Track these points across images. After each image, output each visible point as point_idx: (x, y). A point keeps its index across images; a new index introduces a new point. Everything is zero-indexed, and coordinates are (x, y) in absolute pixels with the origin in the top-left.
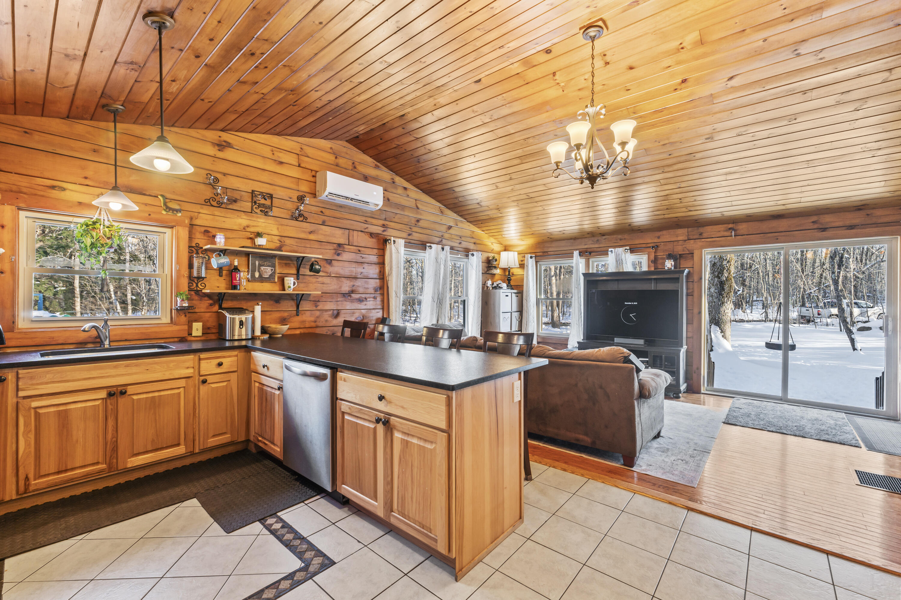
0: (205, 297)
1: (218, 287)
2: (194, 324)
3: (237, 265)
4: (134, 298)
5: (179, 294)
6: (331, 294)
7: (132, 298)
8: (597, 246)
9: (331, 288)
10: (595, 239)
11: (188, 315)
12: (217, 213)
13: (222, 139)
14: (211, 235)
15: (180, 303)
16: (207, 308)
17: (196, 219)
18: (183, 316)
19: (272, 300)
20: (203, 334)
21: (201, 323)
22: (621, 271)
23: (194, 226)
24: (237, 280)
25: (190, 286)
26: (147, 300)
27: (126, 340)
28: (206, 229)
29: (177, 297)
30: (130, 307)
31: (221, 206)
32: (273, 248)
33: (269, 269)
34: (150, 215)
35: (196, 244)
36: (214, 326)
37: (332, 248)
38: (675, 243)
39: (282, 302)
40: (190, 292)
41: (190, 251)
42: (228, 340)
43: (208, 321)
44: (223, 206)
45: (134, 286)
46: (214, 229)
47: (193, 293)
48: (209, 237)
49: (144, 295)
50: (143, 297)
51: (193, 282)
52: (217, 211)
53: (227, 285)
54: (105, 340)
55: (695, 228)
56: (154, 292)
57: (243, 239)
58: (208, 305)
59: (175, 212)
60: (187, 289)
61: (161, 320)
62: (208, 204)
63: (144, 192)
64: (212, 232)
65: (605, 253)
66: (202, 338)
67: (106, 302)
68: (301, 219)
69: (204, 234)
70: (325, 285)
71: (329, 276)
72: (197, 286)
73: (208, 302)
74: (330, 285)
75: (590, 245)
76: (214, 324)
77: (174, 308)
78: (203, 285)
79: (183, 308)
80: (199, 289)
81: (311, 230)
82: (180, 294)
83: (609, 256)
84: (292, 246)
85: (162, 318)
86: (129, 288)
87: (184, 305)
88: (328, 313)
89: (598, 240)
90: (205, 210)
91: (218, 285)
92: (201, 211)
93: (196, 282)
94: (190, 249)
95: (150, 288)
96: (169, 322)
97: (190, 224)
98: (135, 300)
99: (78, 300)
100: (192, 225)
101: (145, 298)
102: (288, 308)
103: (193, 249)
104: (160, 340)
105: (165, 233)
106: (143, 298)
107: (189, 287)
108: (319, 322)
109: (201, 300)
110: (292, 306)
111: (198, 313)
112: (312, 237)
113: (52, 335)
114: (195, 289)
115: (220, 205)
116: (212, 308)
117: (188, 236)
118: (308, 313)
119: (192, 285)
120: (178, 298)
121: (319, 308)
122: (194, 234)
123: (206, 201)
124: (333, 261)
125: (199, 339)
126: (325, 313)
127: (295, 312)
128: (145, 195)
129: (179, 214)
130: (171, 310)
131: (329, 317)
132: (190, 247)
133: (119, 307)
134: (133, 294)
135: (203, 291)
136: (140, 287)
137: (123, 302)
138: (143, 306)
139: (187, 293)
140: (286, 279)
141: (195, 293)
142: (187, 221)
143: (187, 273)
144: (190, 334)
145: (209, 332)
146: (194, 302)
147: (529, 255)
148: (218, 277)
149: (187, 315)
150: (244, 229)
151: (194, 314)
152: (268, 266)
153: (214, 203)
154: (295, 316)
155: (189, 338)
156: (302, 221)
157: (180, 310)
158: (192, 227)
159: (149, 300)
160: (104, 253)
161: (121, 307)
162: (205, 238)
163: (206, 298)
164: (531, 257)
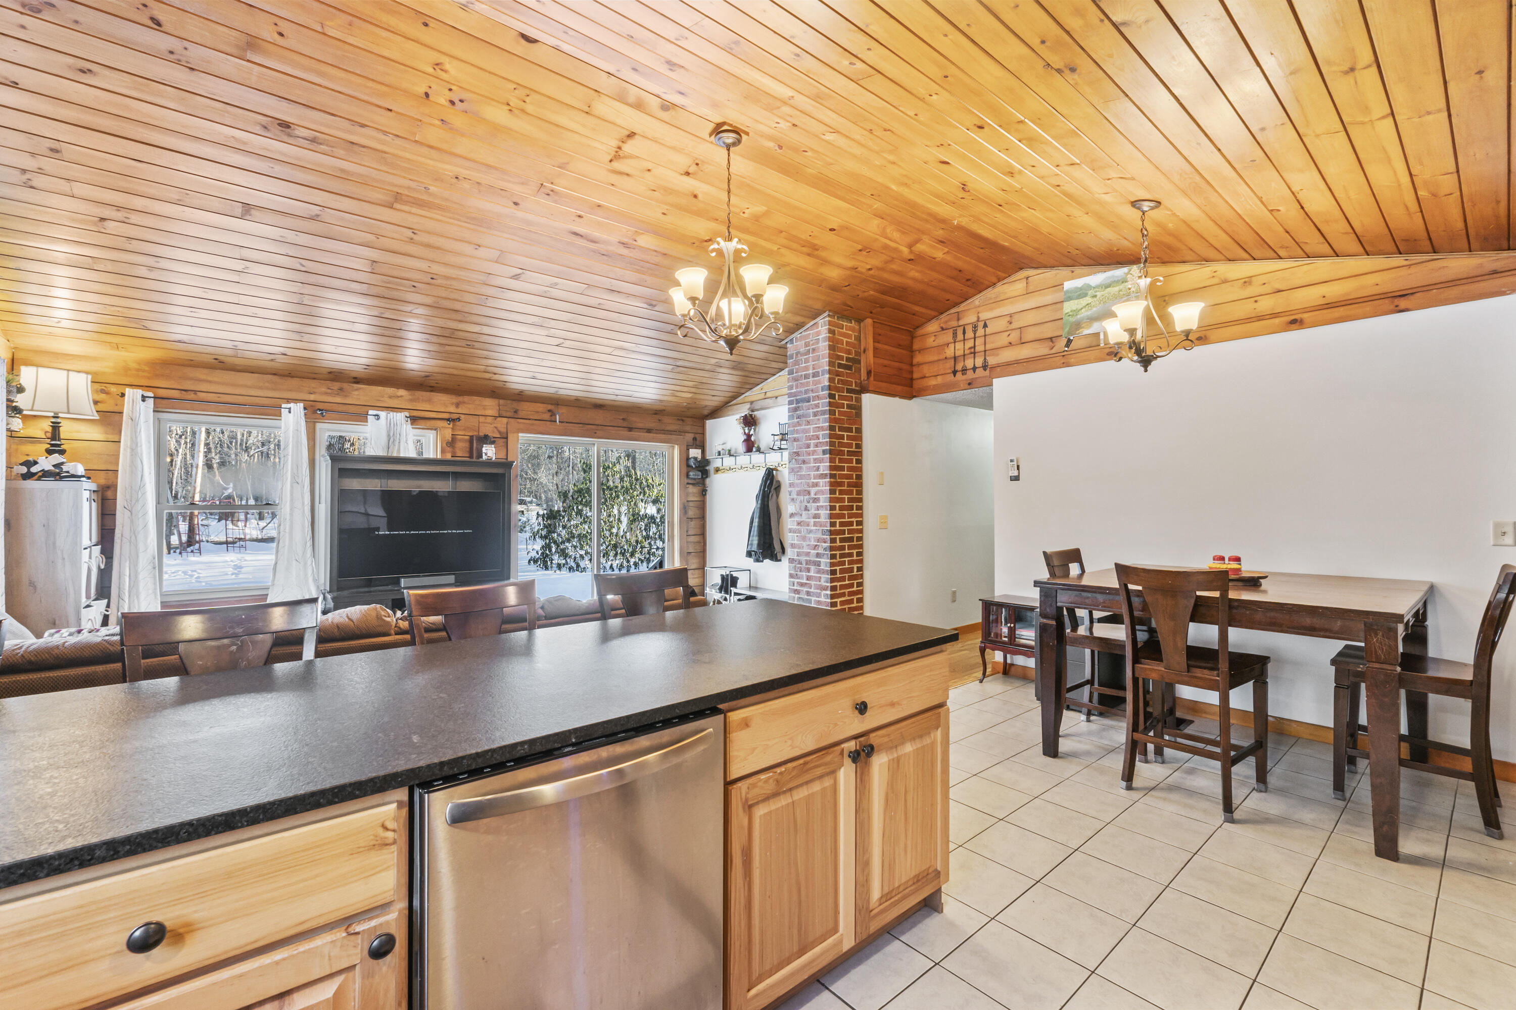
8: (338, 399)
10: (336, 386)
22: (395, 455)
38: (482, 419)
55: (509, 402)
65: (362, 418)
75: (321, 394)
83: (369, 423)
89: (341, 389)
147: (139, 392)
164: (144, 398)
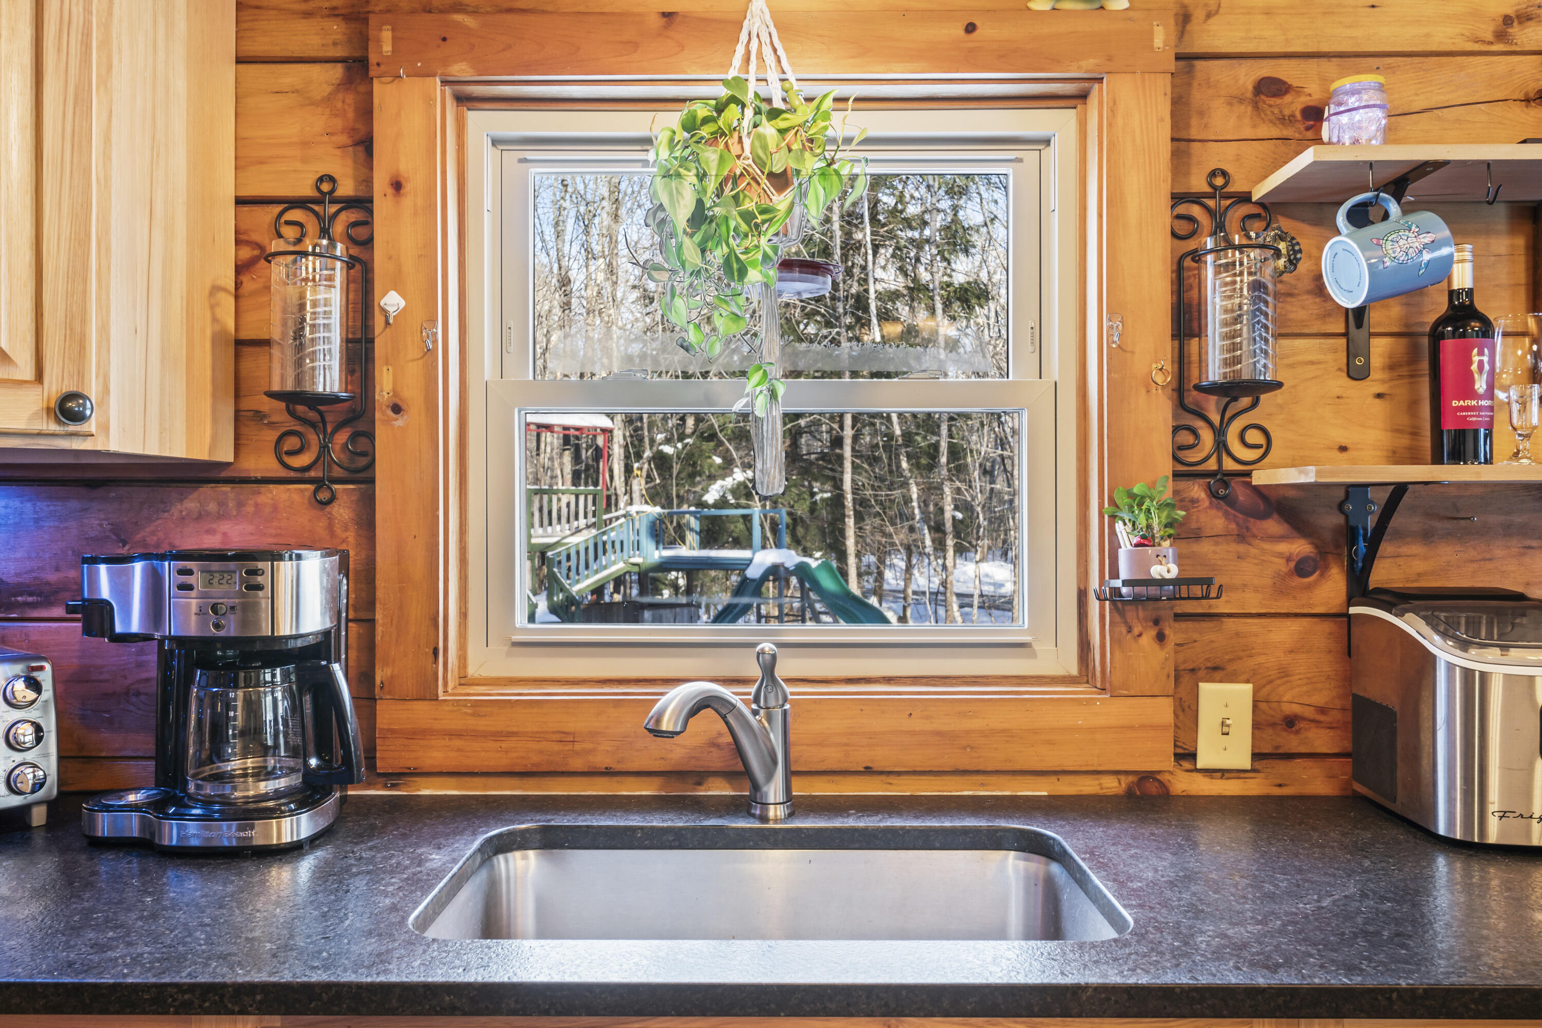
0: (1263, 516)
1: (1343, 449)
2: (1205, 688)
3: (1468, 284)
4: (959, 516)
5: (1122, 500)
7: (954, 517)
11: (1174, 634)
14: (1294, 104)
15: (1138, 562)
16: (1280, 589)
17: (1209, 16)
18: (1148, 639)
20: (1257, 756)
21: (1249, 687)
23: (1200, 65)
24: (1473, 395)
25: (1181, 448)
26: (986, 523)
27: (868, 771)
28: (1266, 69)
29: (1113, 518)
30: (950, 542)
34: (970, 28)
35: (1213, 174)
36: (1322, 710)
40: (1183, 484)
41: (1183, 227)
42: (1450, 845)
43: (1284, 673)
45: (958, 484)
46: (1313, 63)
47: (1197, 490)
48: (1285, 120)
49: (979, 509)
50: (978, 514)
51: (1199, 424)
53: (1397, 431)
54: (770, 776)
56: (1001, 502)
57: (1498, 109)
58: (1281, 566)
60: (1166, 466)
61: (1034, 655)
64: (1299, 91)
66: (1254, 787)
67: (902, 527)
69: (1256, 105)
72: (1221, 446)
73: (1284, 547)
76: (1320, 699)
77: (1094, 583)
78: (1254, 437)
79: (1153, 591)
80: (1229, 465)
82: (1132, 496)
85: (1036, 646)
86: (947, 490)
87: (1157, 571)
91: (1340, 436)
93: (1216, 418)
94: (1182, 209)
95: (992, 490)
96: (1074, 671)
97: (1179, 57)
98: (961, 521)
99: (850, 522)
100: (1186, 58)
101: (981, 516)
103: (1196, 211)
104: (1030, 779)
105: (1047, 142)
106: (978, 517)
107: (1175, 458)
109: (1242, 537)
111: (1230, 623)
113: (573, 724)
114: (1212, 465)
116: (1309, 587)
117: (1166, 132)
119: (1190, 439)
120: (1119, 526)
122: (1201, 114)
125: (1231, 788)
130: (1082, 595)
132: (1178, 198)
133: (928, 542)
134: (956, 508)
135: (1260, 478)
136: (970, 487)
137: (938, 528)
138: (978, 538)
139: (1165, 491)
141: (1213, 495)
142: (1161, 37)
143: (1168, 367)
144: (1182, 752)
145: (1293, 744)
146: (1205, 548)
148: (1341, 383)
149: (1167, 632)
150: (1501, 36)
151: (1206, 625)
155: (1184, 783)
157: (1137, 600)
158: (1190, 71)
159: (990, 522)
160: (753, 264)
161: (933, 541)
162: (1265, 130)
163: (1273, 526)
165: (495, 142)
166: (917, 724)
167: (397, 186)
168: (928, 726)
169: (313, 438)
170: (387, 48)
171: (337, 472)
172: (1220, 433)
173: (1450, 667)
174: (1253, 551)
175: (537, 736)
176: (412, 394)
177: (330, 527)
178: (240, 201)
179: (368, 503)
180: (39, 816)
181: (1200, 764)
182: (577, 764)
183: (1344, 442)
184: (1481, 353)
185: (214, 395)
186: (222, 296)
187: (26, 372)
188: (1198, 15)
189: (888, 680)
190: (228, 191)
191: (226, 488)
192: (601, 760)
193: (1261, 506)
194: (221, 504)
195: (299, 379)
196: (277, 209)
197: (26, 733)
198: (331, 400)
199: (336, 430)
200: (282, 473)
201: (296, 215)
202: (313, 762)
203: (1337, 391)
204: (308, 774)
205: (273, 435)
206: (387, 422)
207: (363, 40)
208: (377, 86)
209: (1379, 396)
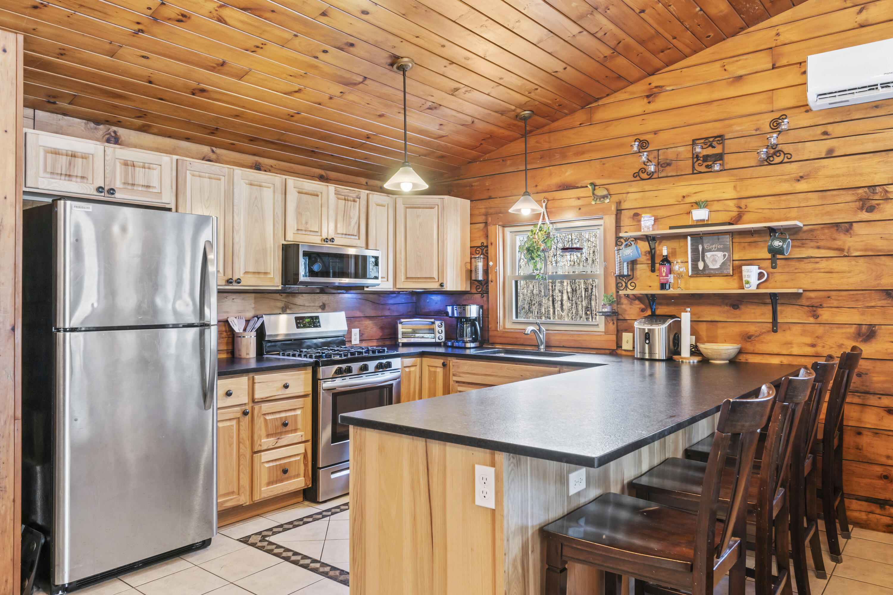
0: (635, 300)
1: (650, 286)
2: (623, 333)
3: (666, 254)
6: (852, 292)
9: (851, 280)
12: (647, 188)
13: (653, 85)
14: (638, 218)
15: (602, 308)
16: (638, 315)
17: (624, 201)
18: (611, 324)
19: (726, 305)
20: (633, 347)
21: (632, 333)
23: (623, 211)
28: (633, 211)
31: (653, 177)
32: (727, 220)
33: (720, 254)
34: (580, 209)
35: (625, 233)
37: (854, 198)
39: (742, 307)
40: (619, 294)
44: (655, 175)
51: (622, 282)
52: (647, 185)
58: (638, 309)
59: (602, 199)
60: (614, 290)
61: (599, 327)
62: (638, 178)
63: (576, 186)
64: (638, 215)
66: (633, 353)
68: (777, 160)
69: (633, 219)
70: (835, 275)
71: (846, 256)
72: (627, 286)
73: (639, 306)
74: (849, 274)
78: (633, 284)
80: (628, 290)
81: (801, 174)
84: (760, 211)
88: (844, 330)
90: (635, 187)
91: (650, 284)
92: (630, 190)
93: (626, 280)
96: (604, 330)
97: (617, 210)
100: (619, 211)
102: (756, 319)
108: (823, 347)
109: (631, 304)
110: (763, 314)
111: (628, 321)
112: (802, 186)
115: (651, 176)
117: (614, 226)
118: (797, 329)
119: (621, 285)
121: (820, 320)
122: (621, 221)
123: (635, 175)
124: (854, 224)
125: (629, 353)
126: (835, 330)
127: (770, 325)
128: (578, 188)
129: (607, 201)
131: (848, 338)
132: (617, 238)
135: (634, 293)
140: (744, 268)
142: (613, 208)
144: (619, 346)
148: (650, 273)
149: (615, 322)
150: (683, 200)
152: (719, 250)
153: (644, 176)
154: (768, 332)
155: (619, 352)
156: (781, 163)
158: (620, 213)
162: (635, 223)
163: (637, 302)
165: (511, 232)
166: (571, 338)
167: (492, 244)
168: (573, 338)
169: (481, 286)
170: (490, 221)
171: (485, 292)
172: (626, 283)
173: (637, 328)
174: (633, 307)
175: (512, 338)
176: (494, 279)
177: (483, 301)
178: (471, 247)
179: (488, 297)
180: (442, 344)
181: (623, 348)
182: (518, 343)
183: (650, 285)
184: (664, 268)
185: (466, 280)
186: (467, 264)
187: (437, 280)
188: (622, 201)
189: (572, 331)
190: (469, 245)
191: (469, 295)
192: (521, 342)
193: (634, 298)
194: (469, 297)
195: (476, 277)
196: (476, 248)
197: (440, 331)
198: (481, 281)
199: (484, 285)
200: (477, 292)
201: (478, 249)
202: (474, 336)
203: (649, 275)
204: (473, 338)
205: (475, 286)
206: (490, 284)
207: (487, 219)
208: (489, 227)
209: (657, 276)
